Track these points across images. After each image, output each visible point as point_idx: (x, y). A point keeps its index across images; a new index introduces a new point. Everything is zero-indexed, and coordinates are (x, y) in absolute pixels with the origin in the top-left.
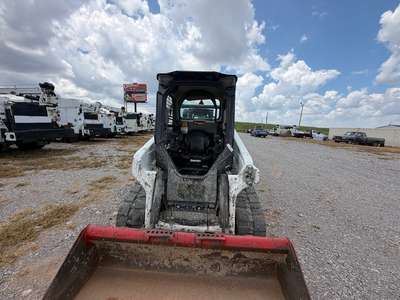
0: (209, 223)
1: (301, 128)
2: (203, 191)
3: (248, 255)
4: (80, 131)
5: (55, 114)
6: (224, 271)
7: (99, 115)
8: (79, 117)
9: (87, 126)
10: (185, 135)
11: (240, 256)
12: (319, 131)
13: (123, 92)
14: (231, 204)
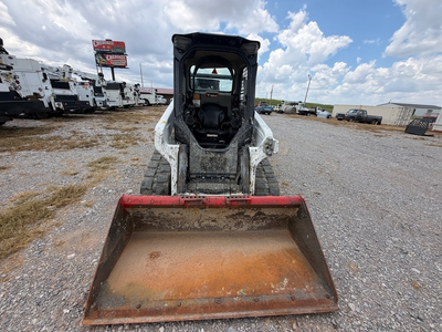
0: (231, 191)
1: (306, 105)
2: (225, 164)
3: (267, 212)
4: (50, 104)
5: (13, 81)
6: (246, 227)
7: (71, 84)
8: (44, 85)
9: (58, 98)
10: (197, 109)
11: (260, 214)
12: (324, 108)
13: (93, 53)
14: (252, 173)
